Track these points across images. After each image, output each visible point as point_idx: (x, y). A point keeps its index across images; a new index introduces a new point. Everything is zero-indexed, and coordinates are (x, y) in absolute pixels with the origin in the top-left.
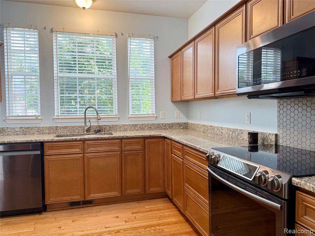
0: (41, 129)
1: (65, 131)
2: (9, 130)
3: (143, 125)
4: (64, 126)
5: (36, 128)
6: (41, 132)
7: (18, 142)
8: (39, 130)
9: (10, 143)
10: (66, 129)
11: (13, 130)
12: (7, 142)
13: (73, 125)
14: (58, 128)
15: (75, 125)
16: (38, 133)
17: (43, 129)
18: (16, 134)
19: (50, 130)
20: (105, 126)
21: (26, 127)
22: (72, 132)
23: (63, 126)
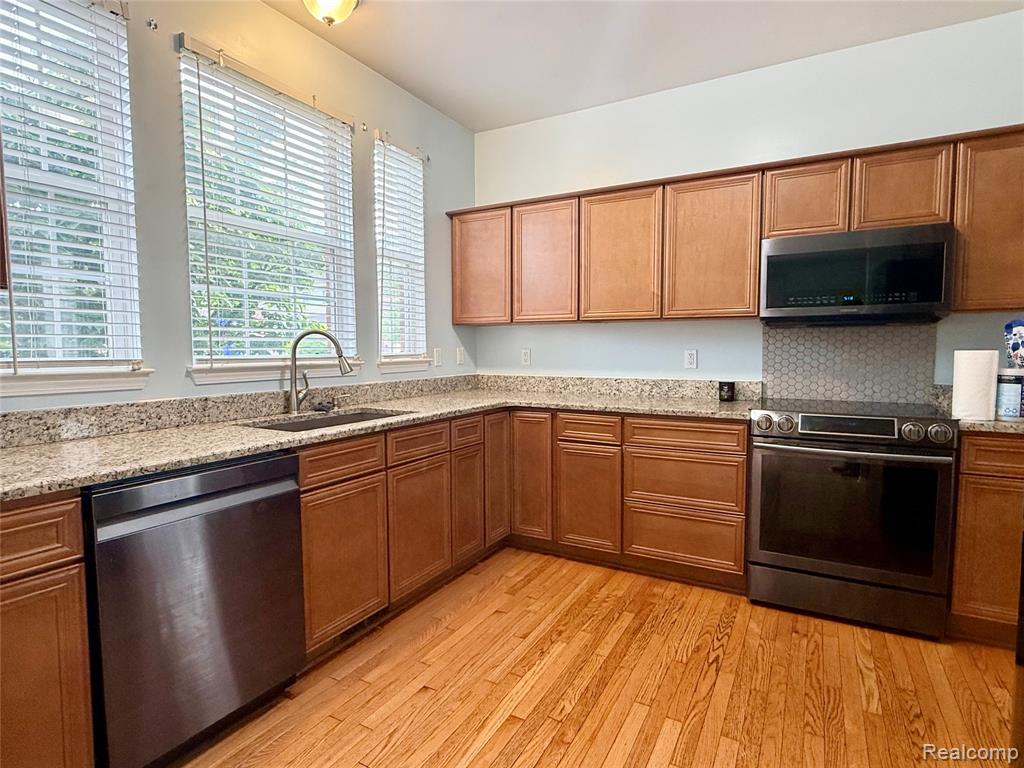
0: (152, 411)
1: (231, 412)
2: (12, 426)
3: (409, 383)
4: (228, 394)
5: (134, 409)
6: (151, 422)
7: (227, 457)
8: (143, 416)
9: (203, 465)
10: (235, 406)
11: (31, 422)
12: (189, 465)
13: (254, 392)
14: (210, 404)
15: (259, 392)
16: (142, 427)
17: (159, 409)
18: (46, 438)
19: (185, 413)
20: (333, 389)
21: (91, 405)
22: (252, 414)
23: (224, 397)
